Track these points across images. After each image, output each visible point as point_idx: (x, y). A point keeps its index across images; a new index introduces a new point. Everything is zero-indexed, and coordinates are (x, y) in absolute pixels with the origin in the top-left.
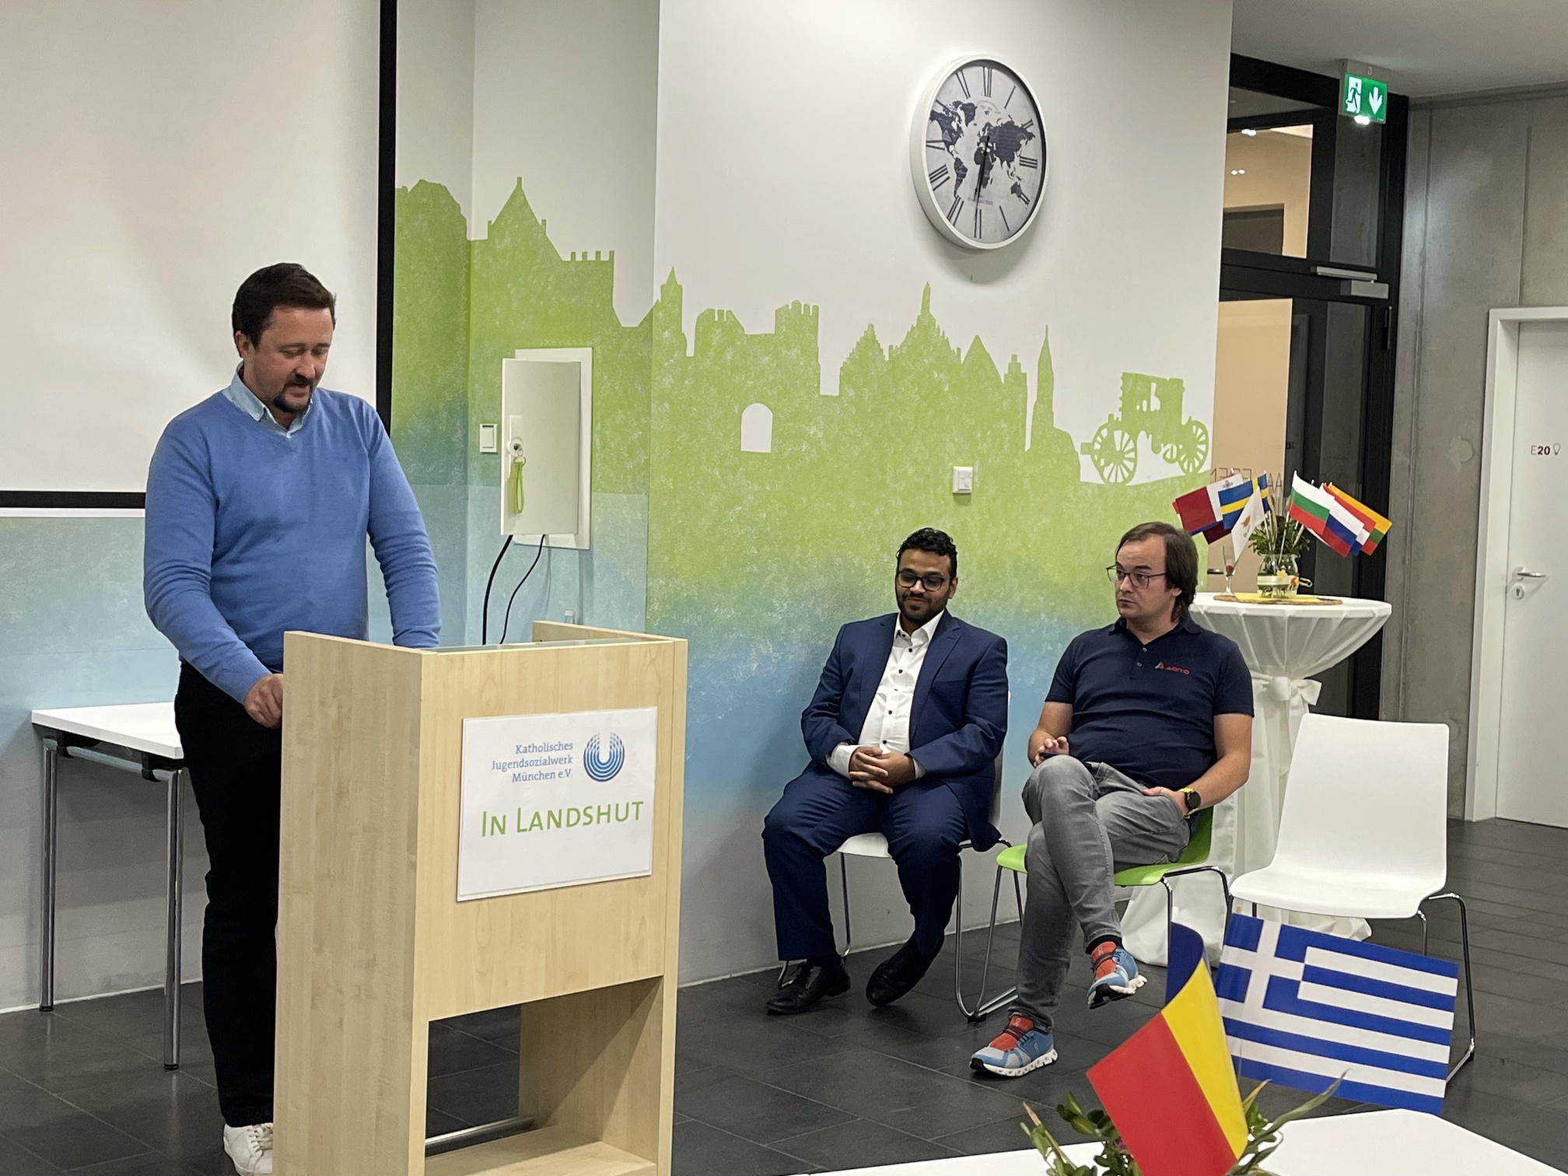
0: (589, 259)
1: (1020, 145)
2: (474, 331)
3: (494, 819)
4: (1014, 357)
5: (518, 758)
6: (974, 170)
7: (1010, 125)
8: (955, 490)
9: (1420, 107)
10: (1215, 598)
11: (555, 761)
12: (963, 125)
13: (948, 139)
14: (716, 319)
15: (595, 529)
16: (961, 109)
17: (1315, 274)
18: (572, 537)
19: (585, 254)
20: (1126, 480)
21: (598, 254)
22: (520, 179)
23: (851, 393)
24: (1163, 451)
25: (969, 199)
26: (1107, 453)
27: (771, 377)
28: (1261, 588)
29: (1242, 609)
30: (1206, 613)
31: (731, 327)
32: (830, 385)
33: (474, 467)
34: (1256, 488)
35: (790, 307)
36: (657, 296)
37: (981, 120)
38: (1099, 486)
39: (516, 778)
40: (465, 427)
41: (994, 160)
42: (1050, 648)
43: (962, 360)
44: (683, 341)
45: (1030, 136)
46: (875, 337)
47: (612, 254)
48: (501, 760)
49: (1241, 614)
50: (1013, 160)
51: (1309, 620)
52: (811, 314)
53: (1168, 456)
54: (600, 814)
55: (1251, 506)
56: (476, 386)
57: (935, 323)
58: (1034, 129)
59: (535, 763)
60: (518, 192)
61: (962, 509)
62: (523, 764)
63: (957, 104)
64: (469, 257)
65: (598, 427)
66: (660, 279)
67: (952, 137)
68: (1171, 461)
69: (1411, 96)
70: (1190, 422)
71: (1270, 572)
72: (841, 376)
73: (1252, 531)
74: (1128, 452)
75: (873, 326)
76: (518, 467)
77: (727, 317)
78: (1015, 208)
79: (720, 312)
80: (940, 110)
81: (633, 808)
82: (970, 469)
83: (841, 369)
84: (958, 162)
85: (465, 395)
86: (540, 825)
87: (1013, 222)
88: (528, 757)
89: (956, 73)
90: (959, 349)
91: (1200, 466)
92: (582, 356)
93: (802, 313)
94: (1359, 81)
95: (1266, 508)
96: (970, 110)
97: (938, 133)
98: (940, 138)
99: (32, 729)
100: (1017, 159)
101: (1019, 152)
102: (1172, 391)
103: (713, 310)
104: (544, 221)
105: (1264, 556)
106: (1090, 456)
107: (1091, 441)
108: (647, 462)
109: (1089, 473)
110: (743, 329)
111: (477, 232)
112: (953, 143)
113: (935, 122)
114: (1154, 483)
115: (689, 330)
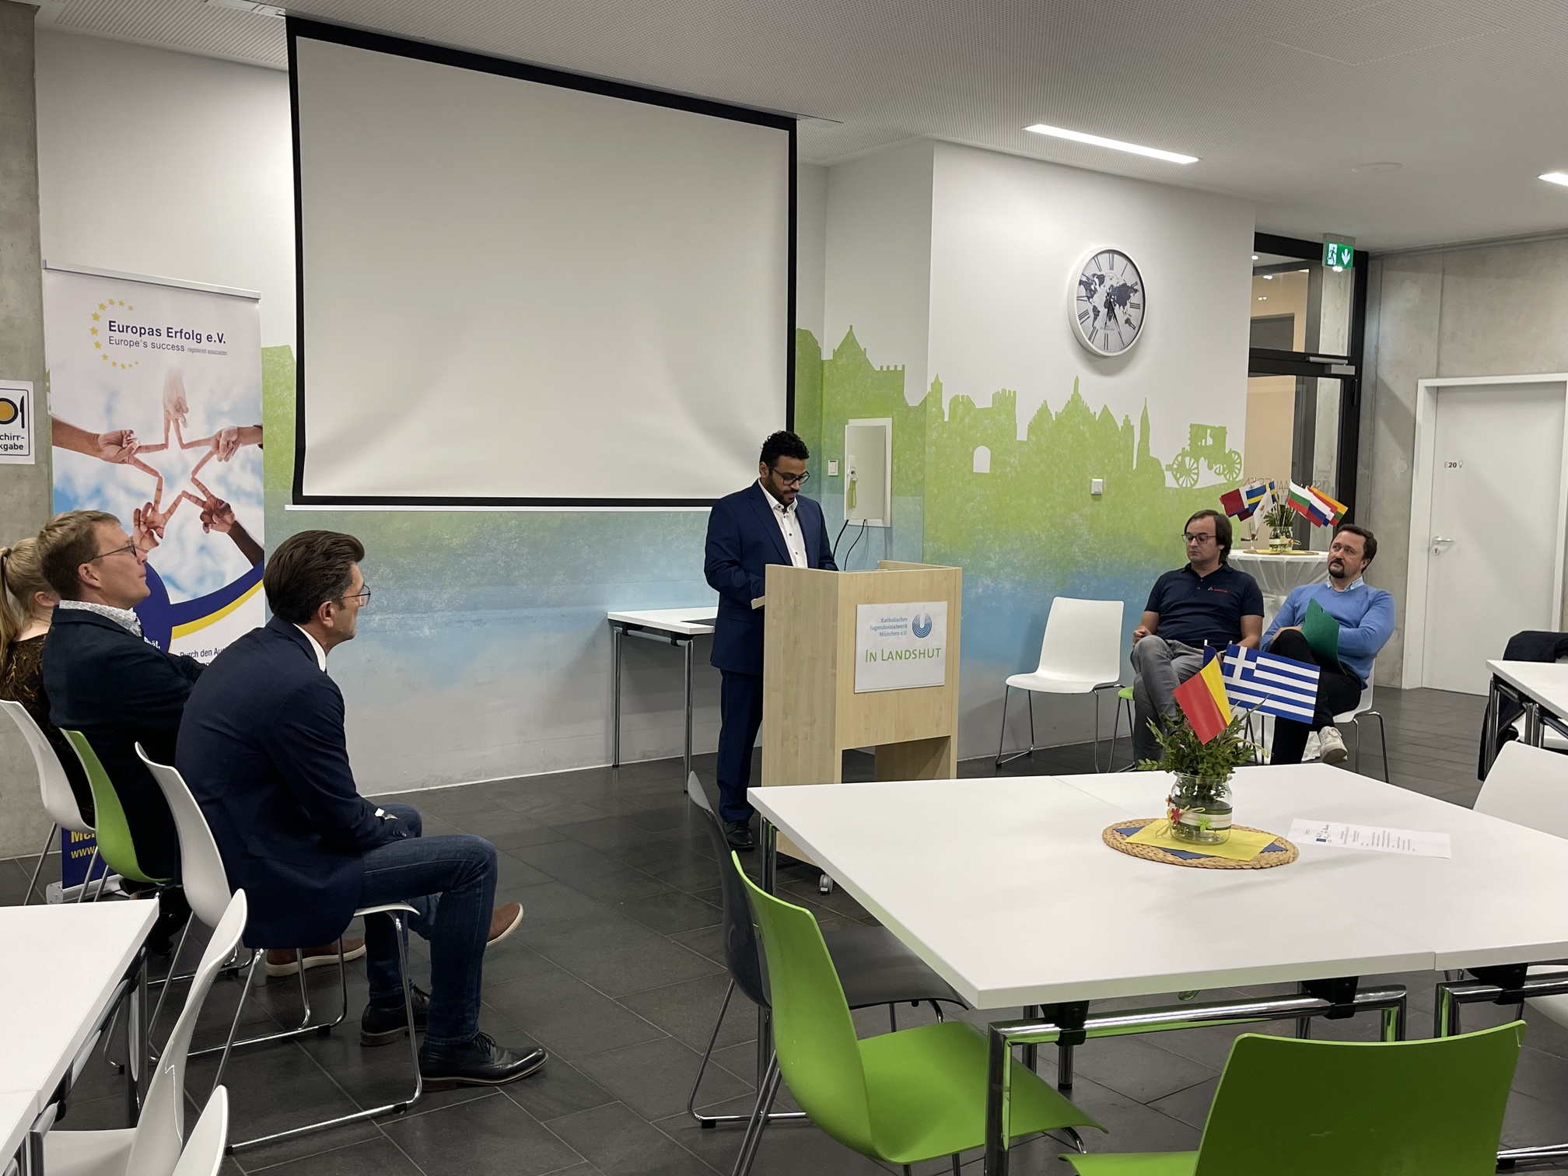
0: (890, 369)
1: (1130, 297)
2: (825, 409)
3: (871, 654)
4: (1127, 416)
5: (882, 625)
6: (1103, 311)
7: (1124, 285)
8: (1093, 493)
9: (1375, 258)
10: (1244, 552)
11: (899, 627)
12: (1097, 287)
13: (1089, 295)
14: (961, 400)
15: (894, 516)
16: (1097, 278)
17: (1309, 361)
18: (881, 520)
19: (888, 367)
20: (1192, 486)
21: (896, 366)
22: (851, 327)
23: (1034, 439)
24: (1215, 468)
25: (1101, 328)
26: (1181, 470)
27: (990, 432)
28: (1271, 546)
29: (1259, 557)
30: (1239, 560)
31: (968, 404)
32: (1022, 435)
33: (825, 484)
34: (1268, 489)
35: (1000, 392)
36: (929, 389)
37: (1108, 283)
38: (1176, 489)
39: (881, 634)
40: (820, 462)
41: (1115, 305)
42: (1147, 582)
43: (1097, 418)
44: (943, 413)
45: (1136, 291)
46: (1047, 407)
47: (903, 366)
48: (873, 626)
49: (1259, 560)
50: (1126, 305)
51: (1299, 563)
52: (1012, 396)
53: (1217, 471)
54: (920, 654)
55: (1265, 499)
56: (826, 440)
57: (1081, 398)
58: (1138, 287)
59: (889, 627)
60: (851, 332)
61: (1097, 503)
62: (885, 627)
63: (1094, 275)
64: (822, 369)
65: (896, 461)
66: (931, 380)
67: (1091, 293)
68: (1219, 474)
69: (1370, 252)
70: (1231, 452)
71: (1277, 537)
72: (1028, 430)
73: (1265, 514)
74: (1194, 469)
75: (1046, 401)
76: (853, 483)
77: (966, 399)
78: (1126, 332)
79: (963, 396)
80: (1084, 279)
81: (936, 651)
82: (1101, 480)
83: (1029, 426)
84: (1095, 308)
85: (820, 444)
86: (892, 658)
87: (1126, 339)
88: (887, 624)
89: (1093, 258)
90: (1095, 413)
91: (1236, 477)
92: (887, 422)
93: (1007, 395)
94: (1336, 246)
95: (1274, 500)
96: (1102, 278)
97: (1083, 292)
98: (1085, 295)
99: (608, 621)
100: (1128, 304)
101: (1129, 301)
102: (1220, 434)
103: (959, 396)
104: (865, 349)
105: (1273, 528)
106: (1170, 472)
107: (1171, 463)
108: (923, 479)
109: (1170, 482)
110: (975, 405)
111: (827, 355)
112: (1092, 298)
113: (1082, 286)
114: (1208, 487)
115: (946, 407)
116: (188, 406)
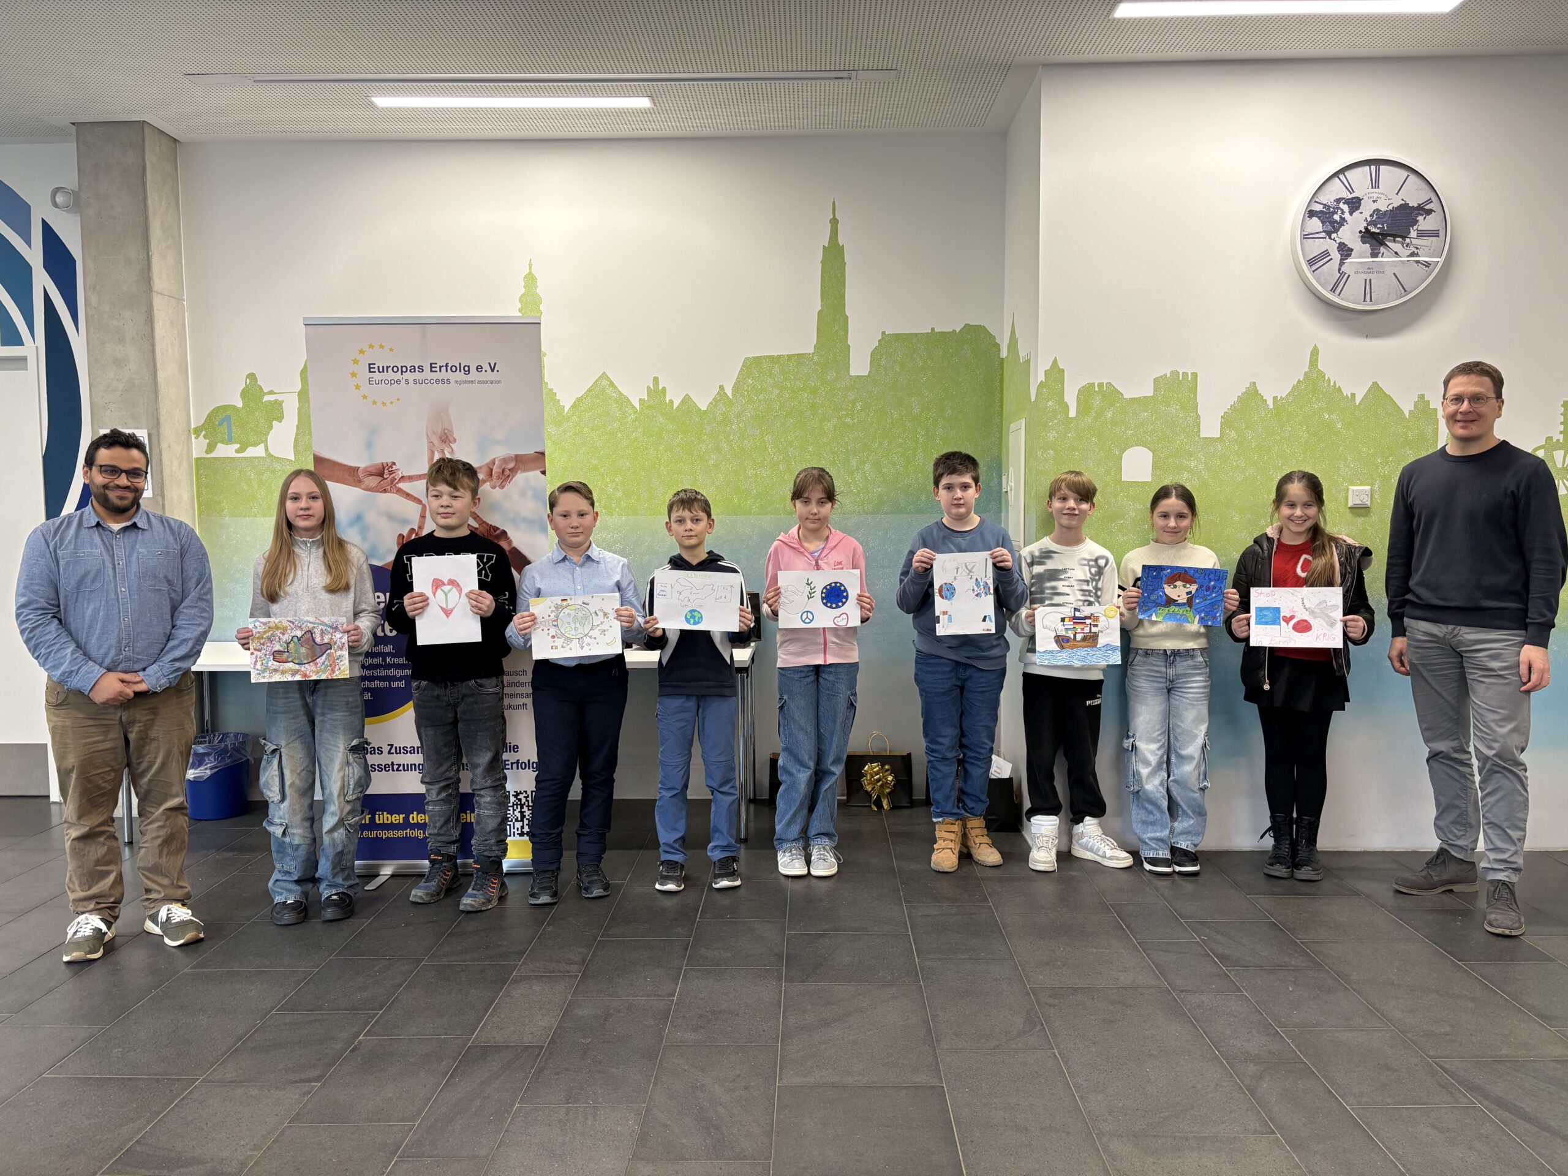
0: (1026, 359)
1: (1417, 221)
4: (1422, 397)
6: (1361, 248)
7: (1404, 207)
8: (1350, 505)
12: (1347, 216)
13: (1329, 228)
14: (1096, 389)
16: (1344, 203)
23: (1233, 434)
25: (1357, 272)
27: (1151, 427)
31: (1111, 394)
32: (1210, 428)
35: (1168, 375)
36: (1041, 378)
37: (1368, 208)
43: (1358, 401)
44: (1066, 407)
45: (1429, 212)
46: (1257, 391)
50: (1408, 234)
52: (1190, 379)
57: (1324, 376)
58: (1432, 206)
61: (1359, 520)
63: (1338, 201)
66: (1044, 366)
67: (1333, 227)
72: (1221, 423)
75: (1254, 383)
77: (1106, 387)
78: (1413, 272)
79: (1100, 385)
80: (1318, 208)
82: (1368, 488)
83: (1222, 417)
84: (1344, 246)
87: (1411, 283)
89: (1335, 175)
90: (1353, 395)
92: (1023, 424)
93: (1181, 379)
96: (1354, 203)
97: (1316, 224)
98: (1321, 230)
100: (1413, 233)
101: (1415, 228)
103: (1094, 384)
108: (1036, 491)
110: (1122, 395)
112: (1336, 231)
113: (1313, 218)
115: (1071, 398)
116: (455, 436)
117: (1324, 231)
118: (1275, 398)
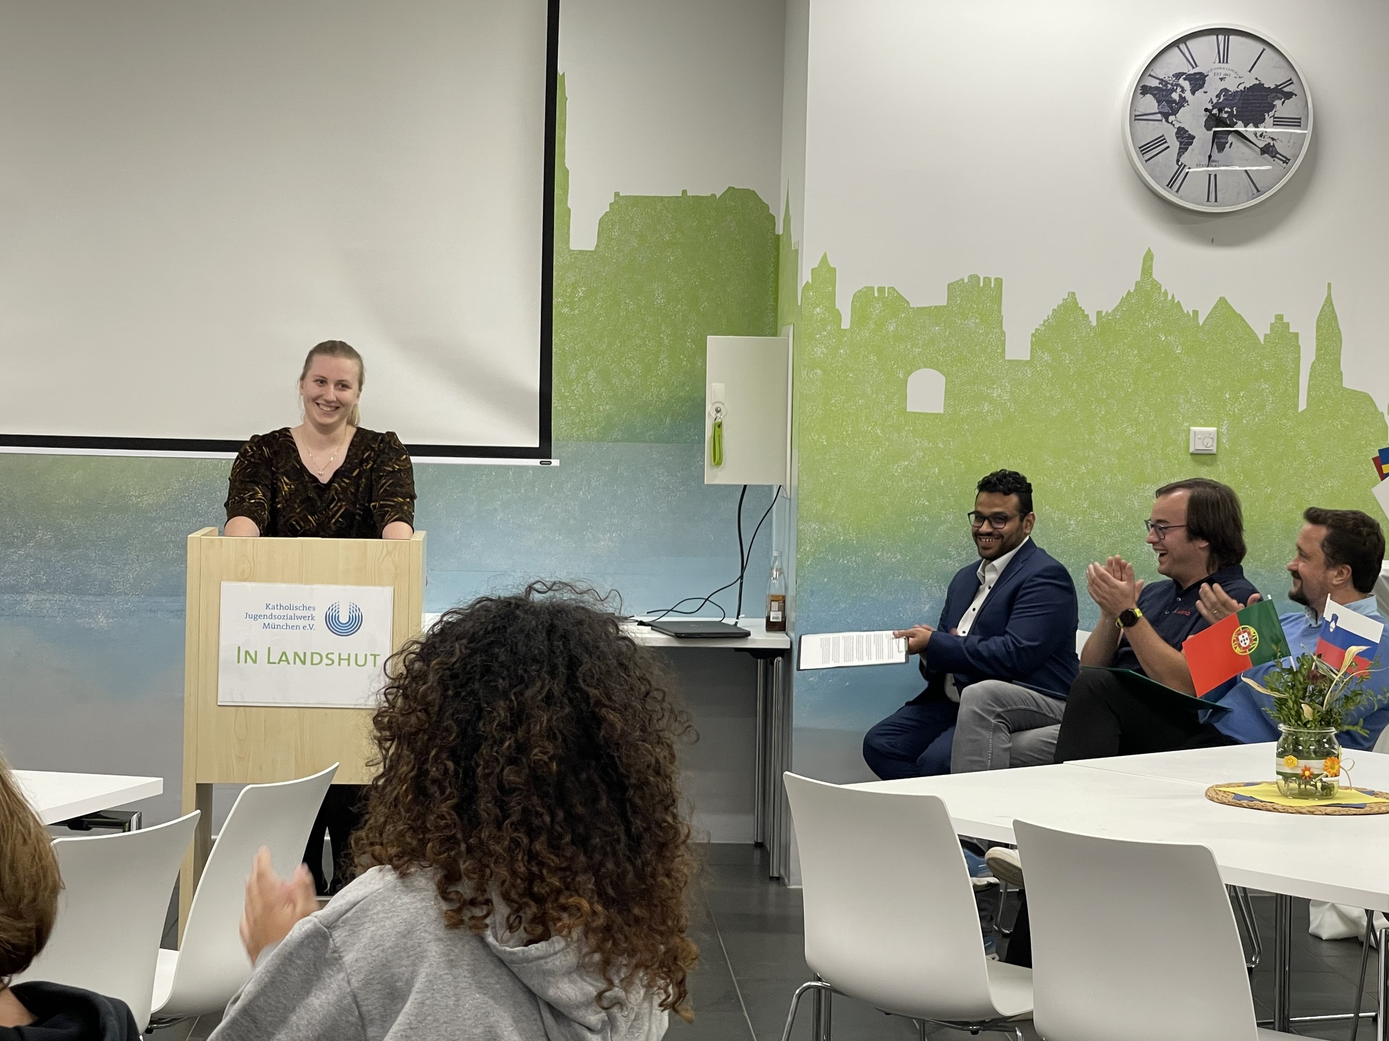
1: (1274, 106)
4: (1280, 317)
5: (268, 612)
6: (1203, 137)
7: (1259, 87)
8: (1192, 451)
11: (300, 618)
12: (1188, 95)
13: (1167, 110)
14: (876, 295)
16: (1185, 79)
23: (1046, 357)
25: (1199, 165)
27: (943, 345)
31: (894, 302)
32: (1018, 347)
35: (966, 281)
36: (807, 278)
37: (1214, 87)
43: (1200, 322)
44: (838, 316)
45: (1289, 95)
46: (1077, 304)
50: (1263, 121)
52: (993, 286)
54: (341, 659)
57: (1160, 288)
58: (1294, 88)
59: (280, 617)
62: (273, 617)
63: (1178, 76)
66: (811, 263)
67: (1171, 107)
72: (1032, 342)
75: (1074, 293)
77: (888, 292)
79: (881, 290)
80: (1154, 83)
82: (1212, 429)
83: (1033, 335)
84: (1181, 131)
86: (287, 660)
87: (1265, 182)
88: (277, 612)
89: (1172, 45)
90: (1195, 313)
93: (981, 285)
96: (1198, 79)
97: (1150, 104)
98: (1157, 111)
100: (1270, 120)
101: (1271, 114)
103: (873, 288)
110: (908, 303)
112: (1175, 113)
113: (1149, 95)
115: (844, 305)
117: (1159, 113)
118: (1099, 313)
